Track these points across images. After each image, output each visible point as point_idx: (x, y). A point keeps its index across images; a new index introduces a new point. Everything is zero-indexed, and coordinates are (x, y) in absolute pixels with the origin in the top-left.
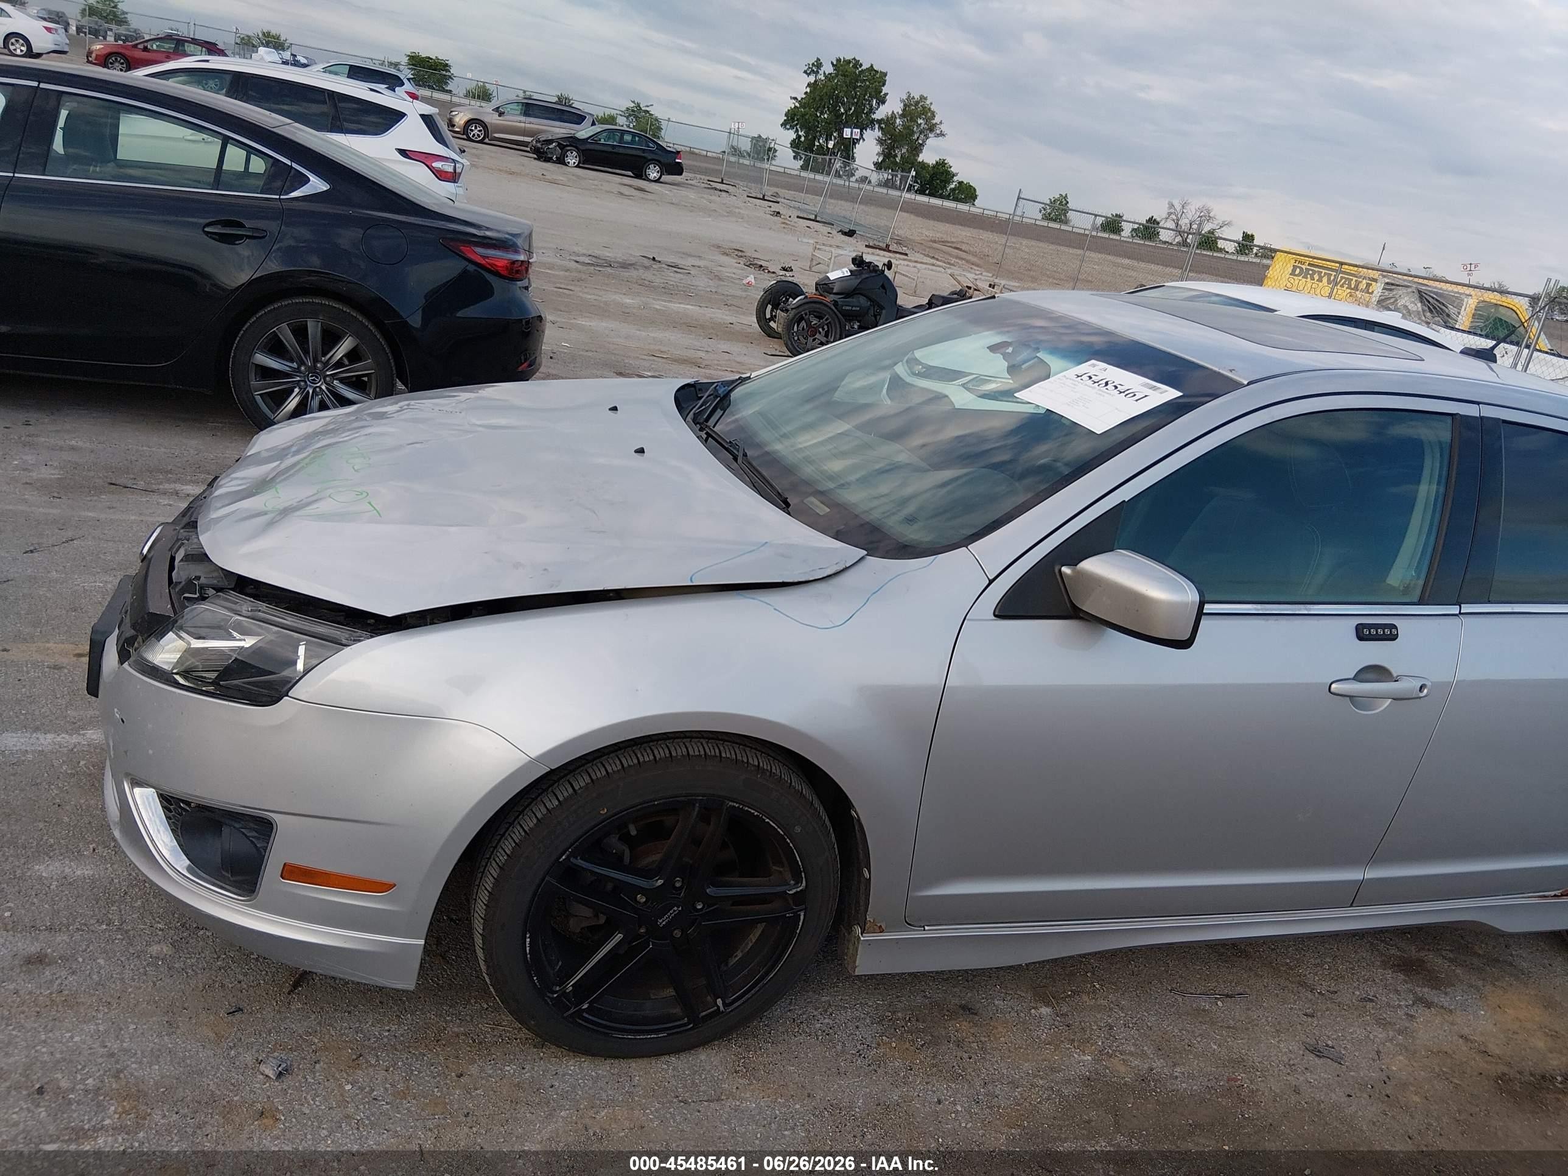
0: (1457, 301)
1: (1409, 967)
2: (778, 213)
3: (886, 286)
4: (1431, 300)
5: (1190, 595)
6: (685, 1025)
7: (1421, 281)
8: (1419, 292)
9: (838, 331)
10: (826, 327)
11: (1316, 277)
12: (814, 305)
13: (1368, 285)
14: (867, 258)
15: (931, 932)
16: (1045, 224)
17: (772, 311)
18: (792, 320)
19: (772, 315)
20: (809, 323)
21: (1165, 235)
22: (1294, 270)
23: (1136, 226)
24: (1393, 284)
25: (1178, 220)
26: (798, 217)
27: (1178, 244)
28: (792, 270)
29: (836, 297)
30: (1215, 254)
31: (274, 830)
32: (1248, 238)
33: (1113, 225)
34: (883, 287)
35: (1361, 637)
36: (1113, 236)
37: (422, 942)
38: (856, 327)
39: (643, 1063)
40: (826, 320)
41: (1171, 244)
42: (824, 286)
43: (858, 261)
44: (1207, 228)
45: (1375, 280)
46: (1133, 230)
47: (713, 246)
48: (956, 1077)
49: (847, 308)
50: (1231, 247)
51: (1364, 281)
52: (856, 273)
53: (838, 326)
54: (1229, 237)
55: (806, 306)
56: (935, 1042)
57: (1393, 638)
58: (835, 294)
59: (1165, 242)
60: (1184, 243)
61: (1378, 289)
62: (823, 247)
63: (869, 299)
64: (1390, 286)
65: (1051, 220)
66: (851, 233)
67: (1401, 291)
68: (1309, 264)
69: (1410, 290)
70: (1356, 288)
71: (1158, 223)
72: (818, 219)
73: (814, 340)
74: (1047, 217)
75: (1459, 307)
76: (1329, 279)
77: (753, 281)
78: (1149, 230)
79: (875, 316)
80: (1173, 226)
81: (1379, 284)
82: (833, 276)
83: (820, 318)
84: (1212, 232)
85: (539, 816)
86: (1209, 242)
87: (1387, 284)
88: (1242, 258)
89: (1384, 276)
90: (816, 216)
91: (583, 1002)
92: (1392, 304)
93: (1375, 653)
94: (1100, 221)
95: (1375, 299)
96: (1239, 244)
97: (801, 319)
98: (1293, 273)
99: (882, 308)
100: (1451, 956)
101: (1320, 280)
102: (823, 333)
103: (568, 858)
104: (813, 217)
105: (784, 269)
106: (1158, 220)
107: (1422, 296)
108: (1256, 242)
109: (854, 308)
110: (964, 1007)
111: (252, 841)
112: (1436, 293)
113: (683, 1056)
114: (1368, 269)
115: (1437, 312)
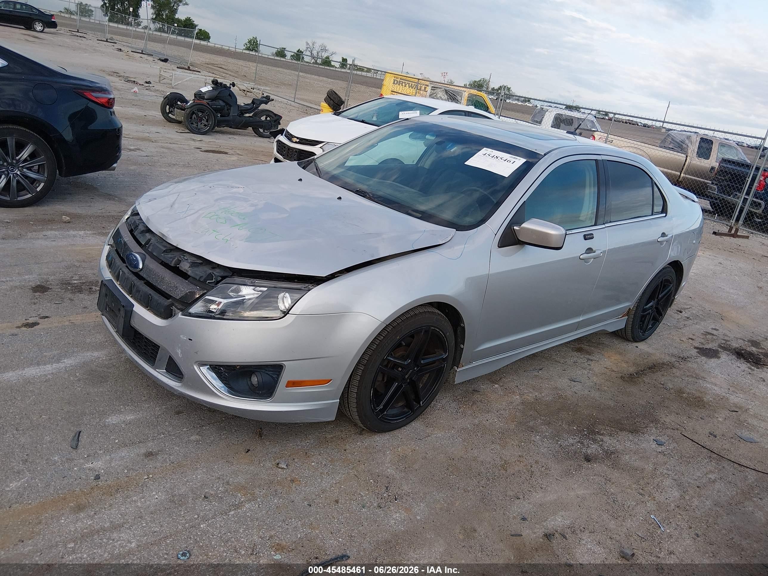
0: (460, 94)
1: (580, 350)
2: (120, 49)
3: (231, 94)
4: (451, 94)
5: (563, 231)
6: (411, 413)
7: (446, 86)
8: (446, 90)
9: (213, 118)
10: (206, 117)
11: (404, 84)
12: (199, 106)
13: (425, 88)
14: (220, 81)
15: (475, 364)
16: (247, 52)
17: (169, 109)
18: (189, 114)
19: (169, 111)
20: (197, 116)
21: (307, 59)
22: (394, 82)
23: (293, 54)
24: (435, 87)
25: (312, 51)
26: (132, 51)
27: (313, 63)
28: (151, 83)
29: (207, 101)
30: (331, 68)
31: (284, 368)
32: (345, 60)
33: (281, 53)
34: (230, 95)
35: (585, 239)
36: (282, 59)
37: (339, 400)
38: (219, 116)
39: (398, 430)
40: (207, 113)
41: (310, 63)
42: (199, 95)
43: (215, 82)
44: (325, 55)
45: (428, 86)
46: (291, 56)
47: (101, 70)
48: (488, 412)
49: (214, 107)
50: (337, 65)
51: (423, 86)
52: (215, 88)
53: (213, 116)
54: (336, 60)
55: (195, 107)
56: (474, 403)
57: (592, 238)
58: (206, 99)
59: (307, 62)
60: (316, 63)
61: (429, 89)
62: (168, 71)
63: (224, 101)
64: (434, 88)
65: (251, 50)
66: (166, 60)
67: (439, 90)
68: (400, 79)
69: (442, 90)
70: (420, 89)
71: (303, 53)
72: (144, 52)
73: (201, 124)
74: (248, 49)
75: (461, 96)
76: (409, 85)
77: (137, 90)
78: (298, 56)
79: (228, 110)
80: (310, 54)
81: (429, 87)
82: (204, 90)
83: (203, 112)
84: (328, 58)
85: (377, 343)
86: (327, 62)
87: (432, 87)
88: (343, 70)
89: (431, 84)
90: (142, 51)
91: (384, 412)
92: (435, 96)
93: (589, 244)
94: (275, 51)
95: (428, 94)
96: (341, 63)
97: (193, 113)
98: (394, 83)
99: (230, 106)
100: (587, 344)
101: (405, 86)
102: (205, 120)
103: (387, 357)
104: (141, 52)
105: (147, 83)
106: (302, 51)
107: (447, 92)
108: (348, 62)
109: (218, 107)
110: (474, 390)
111: (271, 376)
112: (452, 91)
113: (408, 426)
114: (425, 80)
115: (454, 99)
